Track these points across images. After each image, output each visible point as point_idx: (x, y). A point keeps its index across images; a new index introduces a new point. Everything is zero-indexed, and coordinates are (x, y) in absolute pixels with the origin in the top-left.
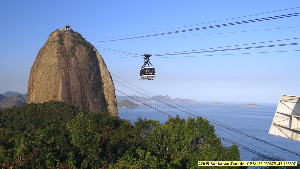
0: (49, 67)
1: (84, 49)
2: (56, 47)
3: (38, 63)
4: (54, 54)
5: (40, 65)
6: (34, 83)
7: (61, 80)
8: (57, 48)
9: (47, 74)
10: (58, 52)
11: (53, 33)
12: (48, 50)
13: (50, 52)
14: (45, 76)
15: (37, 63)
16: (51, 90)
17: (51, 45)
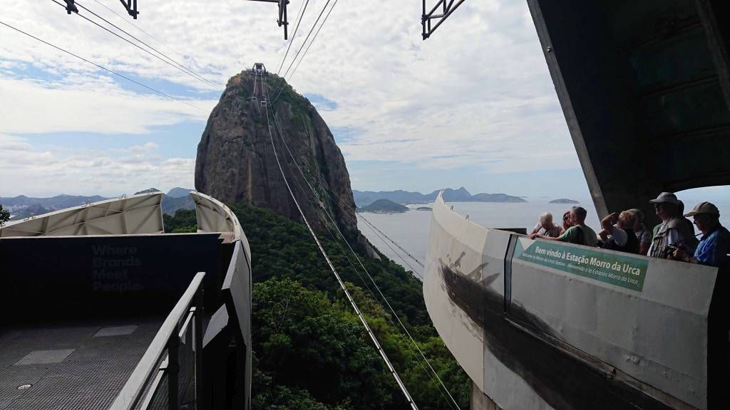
0: (227, 143)
1: (290, 106)
3: (208, 137)
4: (236, 118)
5: (211, 139)
6: (206, 173)
7: (250, 167)
8: (240, 107)
9: (224, 155)
10: (242, 114)
11: (233, 79)
14: (221, 160)
15: (206, 135)
16: (233, 183)
17: (231, 102)
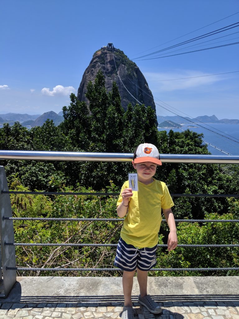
1: (126, 67)
2: (99, 67)
3: (84, 84)
11: (96, 52)
12: (93, 70)
13: (94, 72)
17: (95, 65)
